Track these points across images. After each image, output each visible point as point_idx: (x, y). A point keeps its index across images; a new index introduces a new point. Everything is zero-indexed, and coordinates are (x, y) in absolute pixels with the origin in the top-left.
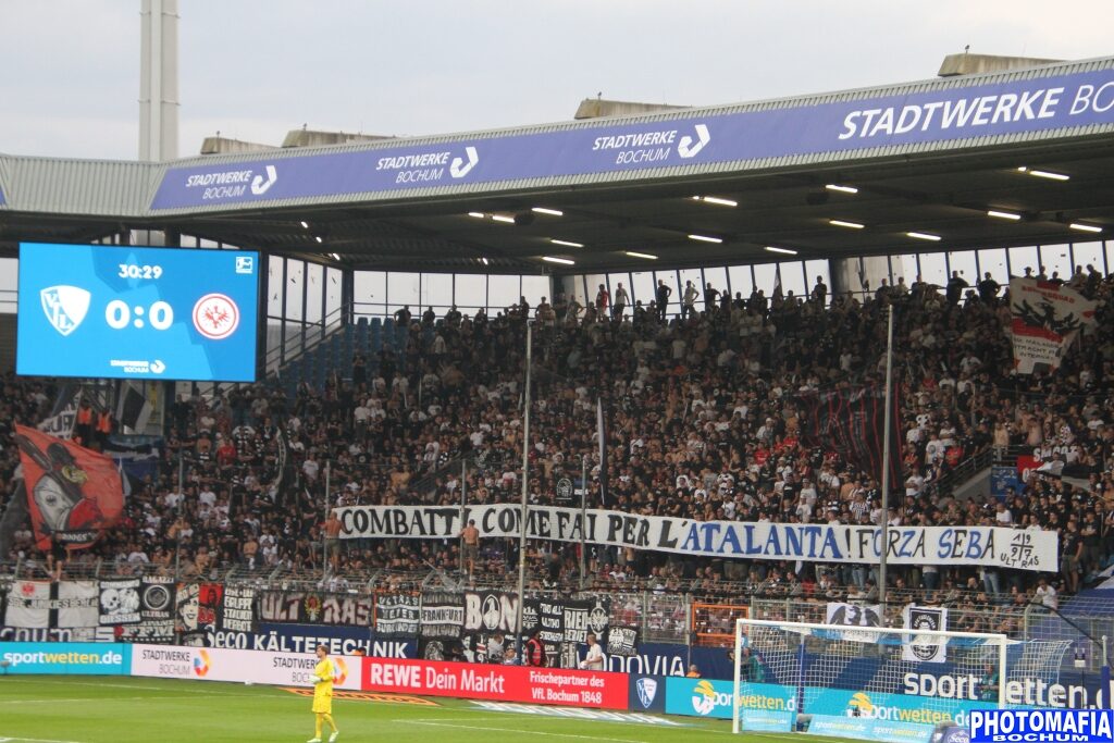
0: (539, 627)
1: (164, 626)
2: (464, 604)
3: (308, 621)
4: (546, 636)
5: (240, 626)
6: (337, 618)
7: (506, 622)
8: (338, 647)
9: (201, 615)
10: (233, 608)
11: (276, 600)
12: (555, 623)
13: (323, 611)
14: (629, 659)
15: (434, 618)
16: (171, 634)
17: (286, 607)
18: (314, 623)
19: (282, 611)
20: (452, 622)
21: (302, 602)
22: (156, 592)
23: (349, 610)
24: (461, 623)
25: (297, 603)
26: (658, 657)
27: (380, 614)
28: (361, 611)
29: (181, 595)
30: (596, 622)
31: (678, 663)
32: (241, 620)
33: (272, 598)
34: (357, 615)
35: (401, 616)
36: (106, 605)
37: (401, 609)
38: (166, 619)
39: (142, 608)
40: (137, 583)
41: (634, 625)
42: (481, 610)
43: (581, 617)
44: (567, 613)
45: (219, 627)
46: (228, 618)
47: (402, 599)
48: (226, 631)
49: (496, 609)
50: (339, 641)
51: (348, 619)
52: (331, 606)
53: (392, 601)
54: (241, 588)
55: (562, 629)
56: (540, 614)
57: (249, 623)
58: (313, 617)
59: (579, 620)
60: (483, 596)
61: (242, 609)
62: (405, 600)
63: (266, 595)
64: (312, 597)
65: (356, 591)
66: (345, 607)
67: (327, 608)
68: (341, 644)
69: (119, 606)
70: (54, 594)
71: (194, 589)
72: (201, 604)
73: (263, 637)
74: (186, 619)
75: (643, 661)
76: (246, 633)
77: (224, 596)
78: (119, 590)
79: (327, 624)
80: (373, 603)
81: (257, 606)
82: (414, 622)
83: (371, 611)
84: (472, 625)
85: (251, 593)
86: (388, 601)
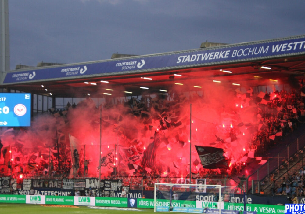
0: (105, 187)
2: (85, 181)
3: (45, 187)
4: (106, 189)
5: (28, 189)
6: (53, 186)
7: (96, 186)
8: (53, 194)
9: (17, 186)
10: (26, 184)
11: (37, 182)
12: (109, 186)
15: (78, 185)
16: (9, 191)
17: (39, 184)
18: (47, 187)
19: (38, 184)
20: (82, 186)
21: (43, 183)
24: (84, 186)
26: (135, 194)
27: (63, 184)
28: (59, 184)
29: (12, 182)
30: (119, 185)
31: (140, 195)
34: (58, 185)
35: (69, 185)
37: (69, 183)
38: (8, 188)
39: (2, 185)
40: (0, 179)
41: (129, 185)
42: (90, 183)
44: (112, 183)
45: (22, 190)
46: (24, 187)
48: (24, 190)
49: (94, 182)
50: (53, 192)
51: (56, 186)
52: (51, 183)
53: (67, 181)
54: (28, 179)
55: (110, 187)
56: (105, 184)
57: (30, 188)
58: (46, 186)
59: (114, 185)
60: (90, 179)
61: (28, 185)
62: (70, 180)
63: (34, 181)
64: (46, 181)
65: (57, 179)
66: (55, 183)
67: (50, 184)
68: (54, 193)
71: (15, 180)
72: (17, 184)
74: (13, 188)
75: (131, 195)
77: (23, 181)
79: (50, 188)
80: (62, 182)
81: (32, 184)
82: (72, 186)
83: (61, 184)
84: (87, 187)
85: (31, 181)
86: (66, 181)
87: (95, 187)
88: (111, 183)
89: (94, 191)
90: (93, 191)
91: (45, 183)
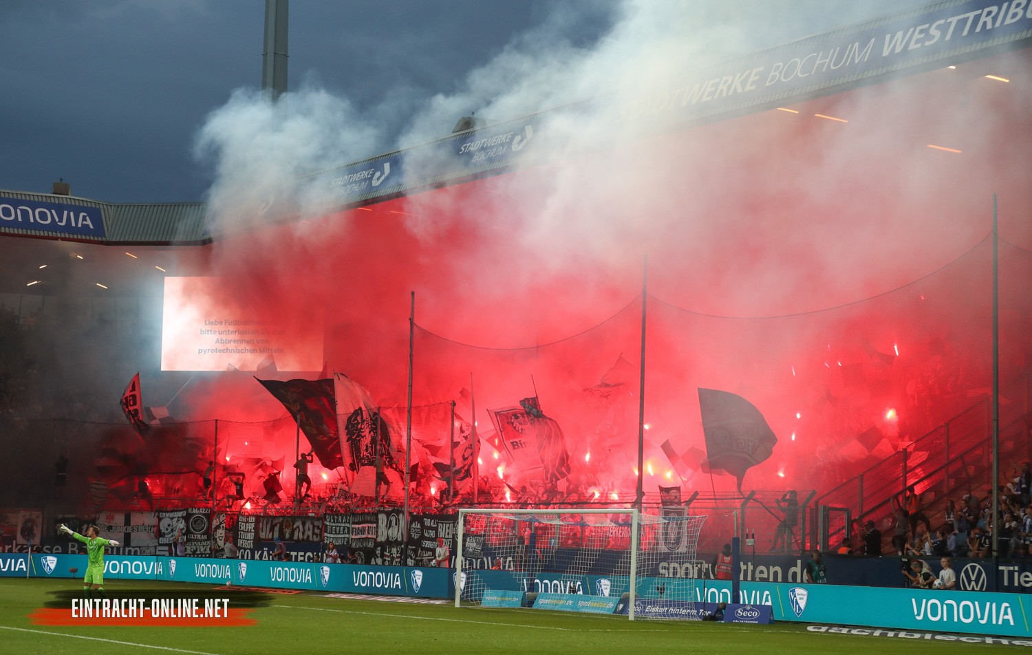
0: (423, 537)
1: (204, 546)
2: (377, 519)
4: (427, 544)
5: (247, 545)
6: (301, 536)
7: (402, 534)
8: (302, 558)
9: (226, 536)
10: (243, 531)
11: (267, 524)
12: (432, 534)
13: (293, 530)
14: (479, 560)
15: (358, 533)
16: (209, 552)
17: (272, 530)
18: (287, 540)
19: (270, 532)
20: (370, 536)
21: (281, 525)
22: (197, 520)
23: (309, 529)
24: (374, 537)
25: (278, 525)
27: (326, 529)
28: (317, 531)
29: (215, 523)
30: (458, 532)
32: (248, 540)
33: (265, 522)
34: (313, 533)
35: (339, 533)
36: (163, 530)
37: (340, 527)
38: (205, 540)
39: (188, 532)
40: (184, 513)
42: (387, 526)
43: (449, 528)
44: (440, 525)
46: (241, 539)
47: (340, 520)
49: (396, 524)
50: (303, 554)
51: (308, 537)
52: (298, 527)
53: (334, 519)
54: (248, 515)
56: (423, 527)
57: (252, 542)
58: (287, 536)
59: (447, 531)
60: (388, 514)
61: (248, 532)
62: (342, 520)
63: (262, 519)
64: (287, 521)
65: (313, 515)
66: (307, 527)
67: (296, 529)
68: (304, 556)
69: (172, 530)
70: (127, 522)
71: (223, 518)
72: (226, 529)
73: (260, 552)
74: (218, 539)
76: (250, 549)
77: (238, 521)
78: (172, 519)
79: (295, 541)
80: (323, 524)
81: (257, 529)
82: (347, 536)
83: (321, 530)
84: (382, 538)
85: (254, 519)
86: (332, 521)
87: (399, 539)
88: (437, 523)
89: (398, 552)
90: (394, 550)
91: (284, 527)
